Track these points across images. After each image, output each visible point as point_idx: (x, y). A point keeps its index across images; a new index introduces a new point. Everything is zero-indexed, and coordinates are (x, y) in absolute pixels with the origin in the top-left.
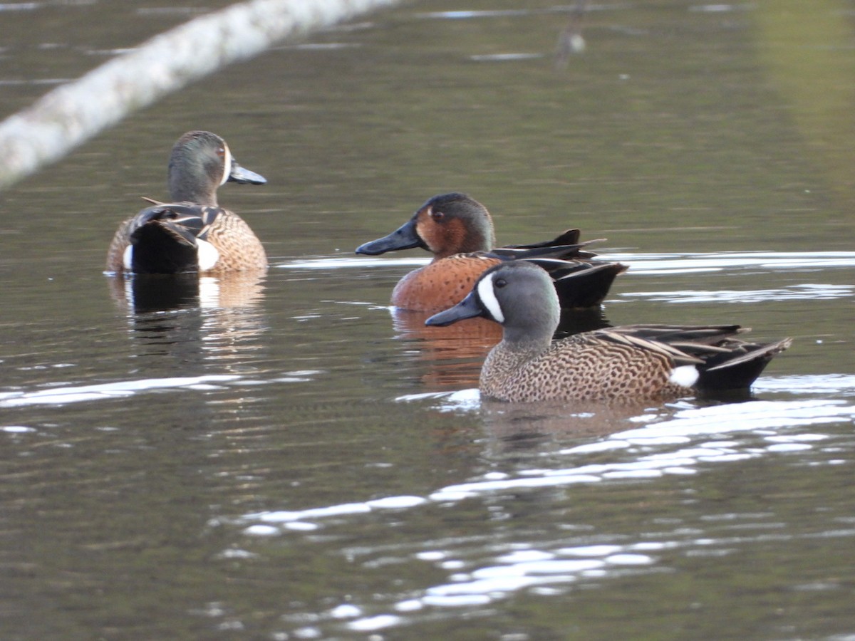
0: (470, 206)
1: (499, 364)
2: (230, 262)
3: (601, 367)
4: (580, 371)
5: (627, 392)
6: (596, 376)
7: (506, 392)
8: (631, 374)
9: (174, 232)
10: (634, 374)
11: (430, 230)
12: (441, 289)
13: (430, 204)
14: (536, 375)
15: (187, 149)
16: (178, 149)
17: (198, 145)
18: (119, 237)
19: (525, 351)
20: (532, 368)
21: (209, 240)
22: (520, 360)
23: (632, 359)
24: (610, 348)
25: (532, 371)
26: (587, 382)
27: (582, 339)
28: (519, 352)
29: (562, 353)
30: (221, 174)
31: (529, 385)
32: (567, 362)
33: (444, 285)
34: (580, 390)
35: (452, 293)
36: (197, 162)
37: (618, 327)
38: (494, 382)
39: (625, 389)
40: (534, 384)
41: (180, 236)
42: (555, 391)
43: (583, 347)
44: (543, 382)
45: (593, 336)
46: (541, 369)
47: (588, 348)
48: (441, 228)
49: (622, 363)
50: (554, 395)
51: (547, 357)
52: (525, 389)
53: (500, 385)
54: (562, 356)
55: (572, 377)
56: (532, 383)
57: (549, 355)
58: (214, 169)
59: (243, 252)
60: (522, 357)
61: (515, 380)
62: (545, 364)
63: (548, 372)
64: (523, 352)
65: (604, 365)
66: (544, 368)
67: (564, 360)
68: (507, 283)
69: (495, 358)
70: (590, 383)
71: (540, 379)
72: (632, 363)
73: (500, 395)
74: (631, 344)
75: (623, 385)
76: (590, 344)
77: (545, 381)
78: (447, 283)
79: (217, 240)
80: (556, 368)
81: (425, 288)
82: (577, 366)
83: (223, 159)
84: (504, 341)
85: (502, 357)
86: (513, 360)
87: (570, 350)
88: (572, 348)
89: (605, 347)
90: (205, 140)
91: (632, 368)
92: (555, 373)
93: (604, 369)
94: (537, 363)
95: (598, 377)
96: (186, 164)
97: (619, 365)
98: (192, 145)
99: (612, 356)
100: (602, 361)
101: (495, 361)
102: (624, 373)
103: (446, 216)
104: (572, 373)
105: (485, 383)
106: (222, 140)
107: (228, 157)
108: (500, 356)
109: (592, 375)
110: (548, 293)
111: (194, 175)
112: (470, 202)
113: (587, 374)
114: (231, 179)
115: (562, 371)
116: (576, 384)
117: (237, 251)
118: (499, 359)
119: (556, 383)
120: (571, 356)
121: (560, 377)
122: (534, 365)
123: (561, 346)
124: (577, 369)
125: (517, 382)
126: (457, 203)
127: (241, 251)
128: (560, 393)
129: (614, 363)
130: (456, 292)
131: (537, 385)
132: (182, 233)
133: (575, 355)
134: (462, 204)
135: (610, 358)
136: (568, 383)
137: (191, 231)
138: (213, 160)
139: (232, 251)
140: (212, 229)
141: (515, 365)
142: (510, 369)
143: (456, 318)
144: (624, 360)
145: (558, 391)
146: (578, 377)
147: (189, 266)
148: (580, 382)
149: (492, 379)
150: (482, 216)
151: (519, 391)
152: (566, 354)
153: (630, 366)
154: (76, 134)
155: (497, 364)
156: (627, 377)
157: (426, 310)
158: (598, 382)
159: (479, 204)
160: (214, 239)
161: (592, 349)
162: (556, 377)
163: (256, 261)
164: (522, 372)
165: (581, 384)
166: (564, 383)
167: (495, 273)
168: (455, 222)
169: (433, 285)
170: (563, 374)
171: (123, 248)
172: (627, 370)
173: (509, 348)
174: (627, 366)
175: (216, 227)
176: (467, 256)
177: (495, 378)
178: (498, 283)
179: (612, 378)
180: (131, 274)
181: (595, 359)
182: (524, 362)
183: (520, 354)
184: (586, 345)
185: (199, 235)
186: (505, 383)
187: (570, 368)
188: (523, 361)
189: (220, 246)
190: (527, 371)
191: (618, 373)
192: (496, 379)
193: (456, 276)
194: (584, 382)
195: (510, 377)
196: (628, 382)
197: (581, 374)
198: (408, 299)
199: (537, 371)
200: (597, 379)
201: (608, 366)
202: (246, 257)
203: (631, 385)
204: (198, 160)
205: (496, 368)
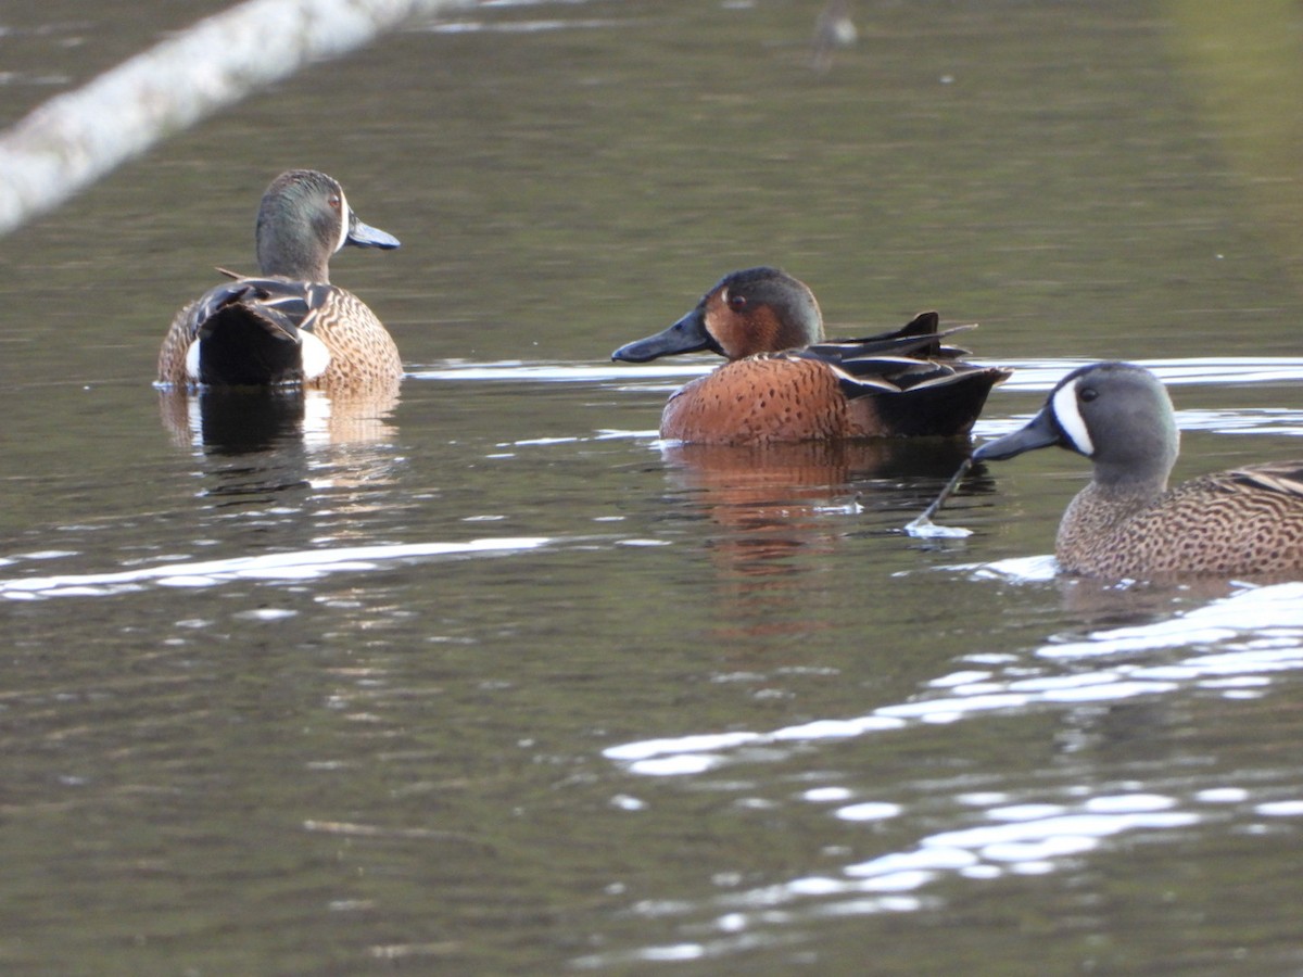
0: (786, 287)
1: (1085, 520)
2: (347, 369)
3: (1241, 527)
4: (1209, 533)
5: (1280, 565)
6: (1233, 541)
7: (1097, 564)
8: (1286, 538)
9: (267, 319)
10: (1292, 538)
11: (724, 324)
12: (731, 408)
13: (726, 283)
14: (1141, 539)
15: (286, 199)
16: (272, 198)
17: (302, 193)
18: (177, 329)
19: (1126, 500)
20: (1136, 527)
21: (316, 332)
22: (1118, 514)
23: (1288, 514)
24: (1255, 497)
25: (1134, 533)
26: (1220, 550)
27: (1213, 484)
28: (1117, 501)
29: (1181, 506)
30: (337, 236)
31: (1131, 555)
32: (1190, 520)
33: (735, 402)
34: (1210, 562)
35: (747, 415)
36: (301, 219)
37: (1267, 464)
38: (1078, 548)
39: (1277, 560)
40: (1139, 552)
41: (275, 325)
42: (1171, 563)
43: (1214, 497)
44: (1152, 550)
45: (1227, 479)
46: (1149, 530)
47: (1221, 498)
48: (741, 320)
49: (1273, 520)
50: (1171, 569)
51: (1157, 511)
52: (1126, 561)
53: (1087, 553)
54: (1181, 510)
55: (1197, 542)
56: (1136, 551)
57: (1161, 508)
58: (325, 227)
59: (368, 352)
60: (1121, 510)
61: (1109, 546)
62: (1155, 523)
63: (1161, 535)
64: (1122, 502)
65: (1246, 523)
66: (1154, 528)
67: (1184, 515)
68: (1097, 395)
69: (1079, 510)
70: (1224, 551)
71: (1147, 546)
72: (1288, 521)
73: (1086, 568)
74: (1285, 490)
75: (1275, 555)
76: (1224, 491)
77: (1156, 549)
78: (740, 399)
79: (327, 335)
80: (1172, 528)
81: (707, 407)
82: (1204, 526)
83: (339, 211)
84: (1093, 483)
85: (1091, 509)
86: (1107, 515)
87: (1192, 500)
88: (1196, 498)
89: (1247, 496)
90: (312, 185)
91: (1288, 528)
92: (1170, 537)
93: (1246, 530)
94: (1143, 520)
95: (1237, 542)
96: (283, 221)
97: (1268, 524)
98: (291, 192)
99: (1258, 509)
100: (1243, 517)
101: (1079, 515)
102: (1276, 536)
103: (748, 302)
104: (1196, 537)
105: (1065, 548)
106: (336, 182)
107: (346, 209)
108: (1088, 507)
109: (1228, 539)
110: (1161, 410)
111: (297, 238)
112: (785, 280)
113: (1220, 538)
114: (350, 242)
115: (1182, 533)
116: (1203, 553)
117: (359, 351)
118: (1085, 513)
119: (1173, 552)
120: (1195, 511)
121: (1179, 542)
122: (1138, 523)
123: (1180, 495)
124: (1204, 530)
125: (1113, 549)
126: (766, 282)
127: (363, 350)
128: (1178, 568)
129: (1262, 521)
130: (754, 412)
131: (1144, 555)
132: (277, 320)
133: (1202, 509)
134: (774, 284)
135: (1254, 513)
136: (1191, 552)
137: (291, 318)
138: (323, 213)
139: (350, 350)
140: (320, 316)
141: (1110, 523)
142: (1103, 527)
143: (1019, 447)
144: (1276, 516)
145: (1176, 564)
146: (1206, 542)
147: (288, 371)
148: (1209, 551)
149: (1075, 543)
150: (804, 302)
151: (1115, 563)
152: (1188, 507)
153: (1285, 525)
154: (81, 169)
155: (1082, 519)
156: (1280, 543)
157: (708, 441)
158: (1236, 550)
159: (801, 283)
160: (322, 331)
161: (1226, 500)
162: (1171, 542)
163: (388, 366)
164: (1121, 534)
165: (1211, 553)
166: (1185, 552)
167: (1079, 379)
168: (765, 311)
169: (720, 403)
170: (1183, 538)
171: (185, 346)
172: (1281, 532)
173: (1101, 494)
174: (1280, 525)
175: (325, 313)
176: (769, 357)
177: (1079, 541)
178: (1085, 393)
179: (1257, 544)
180: (199, 385)
181: (1232, 514)
182: (1125, 517)
183: (1117, 504)
184: (1218, 494)
185: (303, 325)
186: (1094, 551)
187: (1194, 528)
188: (1124, 514)
189: (331, 342)
190: (1128, 532)
191: (1267, 537)
192: (1081, 543)
193: (753, 388)
194: (1216, 550)
195: (1102, 541)
196: (1282, 550)
197: (1211, 538)
198: (684, 424)
199: (1144, 532)
200: (1236, 546)
201: (1251, 525)
202: (372, 360)
203: (1287, 555)
204: (303, 215)
205: (1081, 526)
